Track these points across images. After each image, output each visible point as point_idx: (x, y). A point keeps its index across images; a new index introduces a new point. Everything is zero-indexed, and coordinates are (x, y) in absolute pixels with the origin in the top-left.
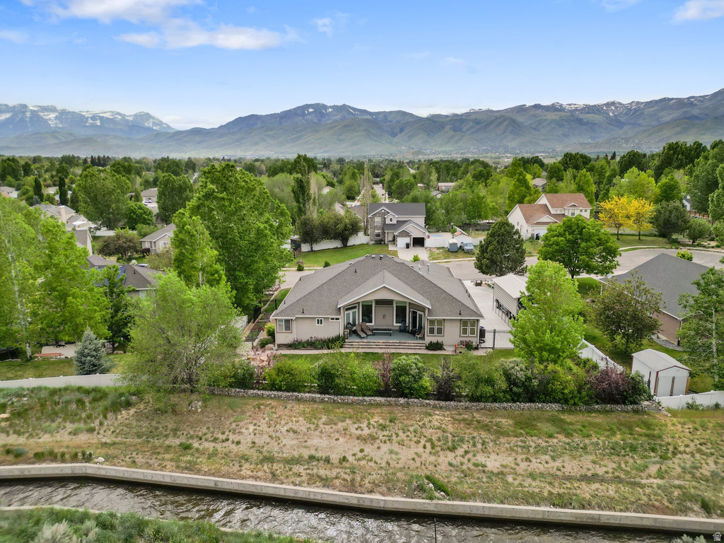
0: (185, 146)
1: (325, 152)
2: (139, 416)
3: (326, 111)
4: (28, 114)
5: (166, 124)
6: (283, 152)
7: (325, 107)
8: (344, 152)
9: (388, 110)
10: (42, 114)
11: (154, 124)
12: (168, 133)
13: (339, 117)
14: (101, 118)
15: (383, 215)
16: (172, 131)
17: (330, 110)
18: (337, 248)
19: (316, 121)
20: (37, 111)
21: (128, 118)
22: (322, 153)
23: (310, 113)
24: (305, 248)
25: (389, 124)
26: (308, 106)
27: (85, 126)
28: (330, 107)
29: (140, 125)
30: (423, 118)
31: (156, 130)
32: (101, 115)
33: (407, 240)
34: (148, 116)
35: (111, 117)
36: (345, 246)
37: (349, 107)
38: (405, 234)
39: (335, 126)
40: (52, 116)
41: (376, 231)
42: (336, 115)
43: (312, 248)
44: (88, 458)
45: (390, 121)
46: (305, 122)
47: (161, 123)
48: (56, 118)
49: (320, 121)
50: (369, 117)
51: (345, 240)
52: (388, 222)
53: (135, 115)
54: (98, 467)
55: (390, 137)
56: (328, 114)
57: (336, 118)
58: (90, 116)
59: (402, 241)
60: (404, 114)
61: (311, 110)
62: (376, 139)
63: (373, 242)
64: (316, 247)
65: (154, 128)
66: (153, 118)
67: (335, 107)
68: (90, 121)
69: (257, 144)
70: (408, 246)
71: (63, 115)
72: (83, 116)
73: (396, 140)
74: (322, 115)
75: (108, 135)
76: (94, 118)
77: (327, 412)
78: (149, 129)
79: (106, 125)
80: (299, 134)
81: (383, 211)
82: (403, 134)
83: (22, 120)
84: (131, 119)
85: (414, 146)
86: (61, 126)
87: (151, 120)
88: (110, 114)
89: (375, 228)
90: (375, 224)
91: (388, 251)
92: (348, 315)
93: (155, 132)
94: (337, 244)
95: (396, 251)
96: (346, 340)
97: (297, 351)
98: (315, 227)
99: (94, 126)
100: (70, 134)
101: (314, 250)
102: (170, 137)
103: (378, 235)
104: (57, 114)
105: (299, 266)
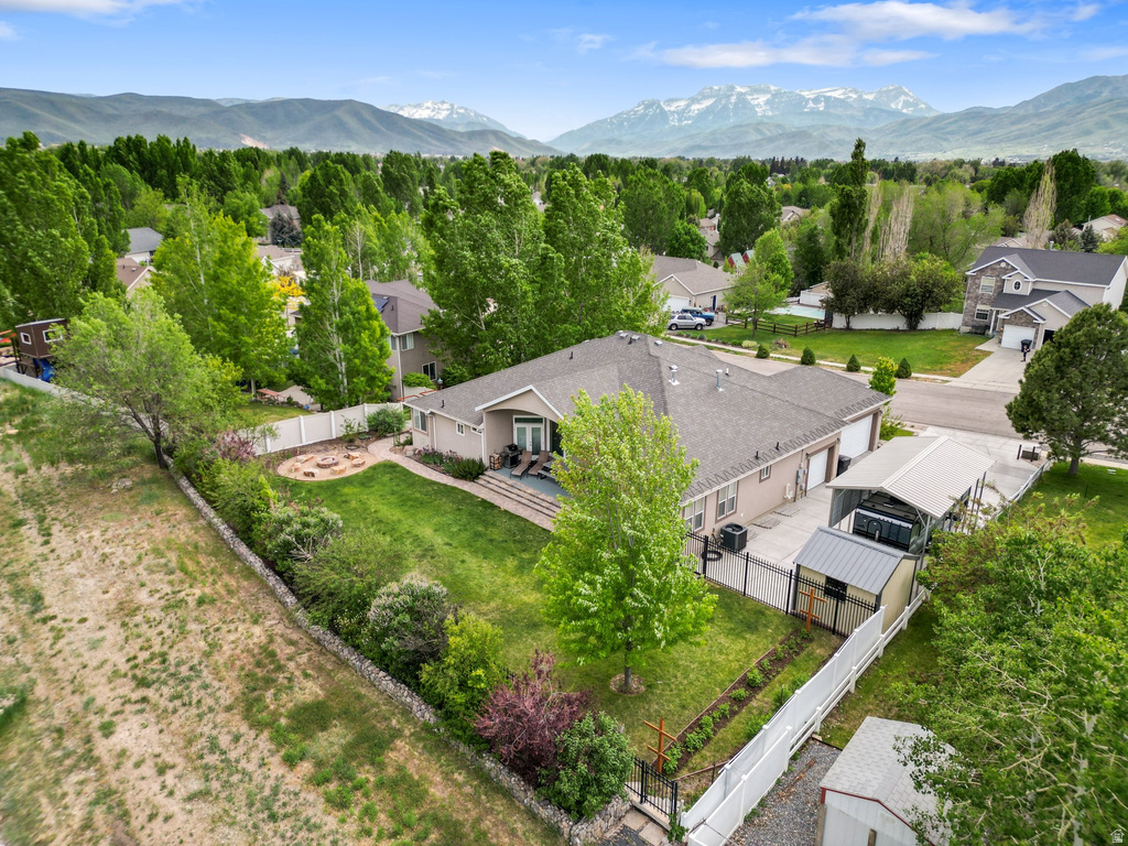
0: (947, 140)
4: (733, 99)
5: (924, 103)
10: (749, 97)
11: (907, 104)
12: (926, 118)
14: (828, 100)
15: (1000, 272)
16: (933, 115)
18: (897, 330)
20: (745, 94)
21: (866, 97)
24: (839, 321)
27: (802, 113)
29: (883, 107)
31: (905, 114)
32: (829, 94)
33: (1027, 333)
35: (842, 97)
36: (913, 326)
38: (1025, 320)
40: (762, 99)
41: (980, 307)
43: (848, 323)
48: (767, 102)
51: (913, 318)
52: (1009, 289)
53: (879, 93)
58: (812, 97)
63: (968, 329)
64: (859, 323)
65: (905, 111)
66: (906, 95)
68: (811, 104)
71: (779, 98)
72: (803, 97)
75: (829, 126)
76: (816, 100)
78: (896, 113)
79: (831, 111)
81: (1003, 265)
83: (725, 107)
84: (871, 98)
86: (770, 113)
87: (903, 98)
88: (841, 92)
89: (978, 299)
90: (980, 292)
91: (972, 349)
92: (522, 432)
93: (903, 119)
94: (896, 322)
95: (987, 354)
96: (489, 473)
97: (420, 466)
98: (855, 284)
99: (814, 112)
100: (779, 126)
101: (848, 329)
102: (929, 124)
103: (982, 315)
104: (769, 96)
105: (760, 349)
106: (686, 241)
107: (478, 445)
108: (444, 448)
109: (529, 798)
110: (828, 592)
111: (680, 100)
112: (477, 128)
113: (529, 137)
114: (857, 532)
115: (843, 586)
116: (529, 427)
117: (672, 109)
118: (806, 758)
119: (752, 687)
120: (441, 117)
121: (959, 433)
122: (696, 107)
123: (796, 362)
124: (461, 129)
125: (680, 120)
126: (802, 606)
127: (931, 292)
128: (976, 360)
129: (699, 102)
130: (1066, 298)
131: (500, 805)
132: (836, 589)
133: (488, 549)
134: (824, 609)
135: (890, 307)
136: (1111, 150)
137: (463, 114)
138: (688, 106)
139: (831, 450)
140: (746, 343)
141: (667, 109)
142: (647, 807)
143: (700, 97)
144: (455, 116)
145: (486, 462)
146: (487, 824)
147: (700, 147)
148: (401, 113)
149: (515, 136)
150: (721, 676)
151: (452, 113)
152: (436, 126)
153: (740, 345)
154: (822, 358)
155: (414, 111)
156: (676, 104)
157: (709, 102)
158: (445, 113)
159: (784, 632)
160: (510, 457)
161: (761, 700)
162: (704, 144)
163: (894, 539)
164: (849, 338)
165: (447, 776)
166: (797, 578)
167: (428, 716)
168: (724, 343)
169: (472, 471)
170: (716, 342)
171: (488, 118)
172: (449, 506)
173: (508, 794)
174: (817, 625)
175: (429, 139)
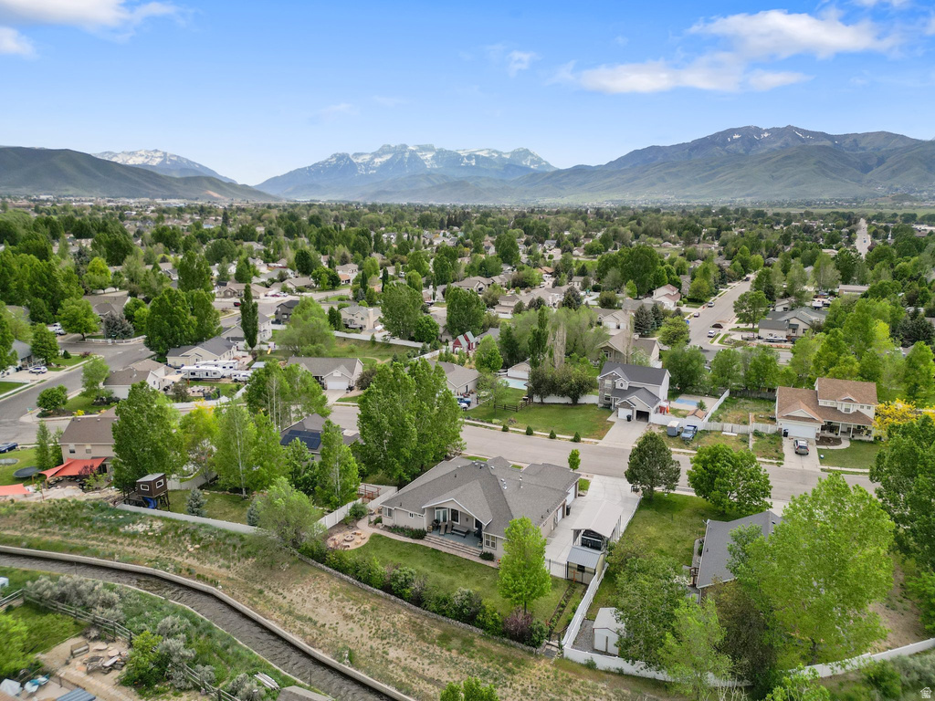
0: (562, 189)
1: (748, 195)
2: (256, 565)
3: (759, 136)
4: (407, 155)
5: (546, 162)
6: (687, 196)
7: (758, 131)
8: (777, 195)
9: (860, 131)
10: (419, 154)
11: (533, 162)
12: (547, 173)
13: (779, 144)
14: (477, 157)
15: (613, 378)
16: (552, 170)
17: (766, 135)
18: (568, 404)
19: (741, 151)
20: (415, 151)
21: (504, 156)
22: (743, 196)
23: (734, 141)
24: (536, 399)
25: (861, 152)
26: (733, 131)
27: (460, 167)
28: (767, 131)
29: (517, 164)
30: (924, 142)
31: (532, 170)
32: (478, 153)
33: (629, 412)
34: (527, 153)
35: (487, 156)
36: (575, 403)
37: (797, 129)
38: (627, 405)
39: (770, 158)
40: (429, 156)
41: (606, 394)
42: (775, 142)
43: (542, 400)
44: (216, 585)
45: (863, 149)
46: (724, 153)
47: (540, 160)
48: (433, 158)
49: (747, 151)
50: (828, 143)
51: (575, 398)
52: (618, 386)
53: (514, 153)
54: (218, 591)
55: (858, 172)
56: (761, 141)
57: (774, 146)
58: (466, 155)
59: (623, 413)
60: (889, 136)
61: (736, 136)
62: (834, 175)
63: (602, 405)
64: (548, 400)
65: (532, 167)
66: (532, 155)
67: (772, 131)
68: (466, 161)
69: (653, 184)
70: (629, 419)
71: (441, 155)
72: (460, 155)
73: (868, 176)
74: (752, 143)
75: (480, 177)
76: (469, 157)
77: (347, 591)
78: (526, 169)
79: (481, 166)
80: (713, 171)
81: (614, 374)
82: (881, 168)
83: (401, 161)
84: (508, 157)
85: (898, 186)
86: (436, 167)
87: (530, 157)
88: (486, 152)
89: (604, 390)
90: (605, 387)
91: (605, 421)
92: (438, 514)
93: (532, 173)
94: (567, 400)
95: (613, 423)
96: (428, 534)
97: (392, 534)
98: (544, 381)
99: (468, 167)
100: (444, 177)
101: (542, 403)
102: (548, 178)
103: (608, 399)
104: (434, 153)
105: (504, 426)
106: (427, 327)
107: (422, 523)
108: (401, 524)
109: (521, 645)
110: (578, 570)
111: (365, 154)
112: (191, 175)
113: (240, 182)
114: (583, 545)
115: (584, 567)
116: (441, 511)
117: (360, 161)
118: (584, 624)
119: (563, 606)
120: (154, 164)
121: (607, 478)
122: (378, 160)
123: (523, 433)
124: (177, 175)
125: (366, 170)
126: (571, 576)
127: (582, 387)
128: (608, 429)
129: (380, 157)
130: (644, 393)
131: (513, 649)
132: (581, 569)
133: (450, 571)
134: (578, 576)
135: (563, 394)
136: (668, 196)
137: (176, 162)
138: (372, 159)
139: (564, 505)
140: (494, 421)
141: (355, 161)
142: (551, 642)
143: (380, 153)
144: (168, 163)
145: (426, 529)
146: (513, 654)
147: (384, 192)
148: (114, 160)
149: (227, 182)
150: (552, 605)
151: (165, 160)
152: (152, 173)
153: (491, 422)
154: (536, 429)
155: (128, 158)
156: (362, 157)
157: (388, 157)
158: (159, 160)
159: (567, 586)
160: (436, 526)
161: (567, 610)
162: (387, 190)
163: (596, 547)
164: (544, 411)
165: (495, 645)
166: (568, 566)
167: (481, 631)
168: (482, 421)
169: (420, 535)
170: (478, 420)
171: (200, 165)
172: (420, 554)
173: (514, 646)
174: (577, 582)
175: (147, 184)
